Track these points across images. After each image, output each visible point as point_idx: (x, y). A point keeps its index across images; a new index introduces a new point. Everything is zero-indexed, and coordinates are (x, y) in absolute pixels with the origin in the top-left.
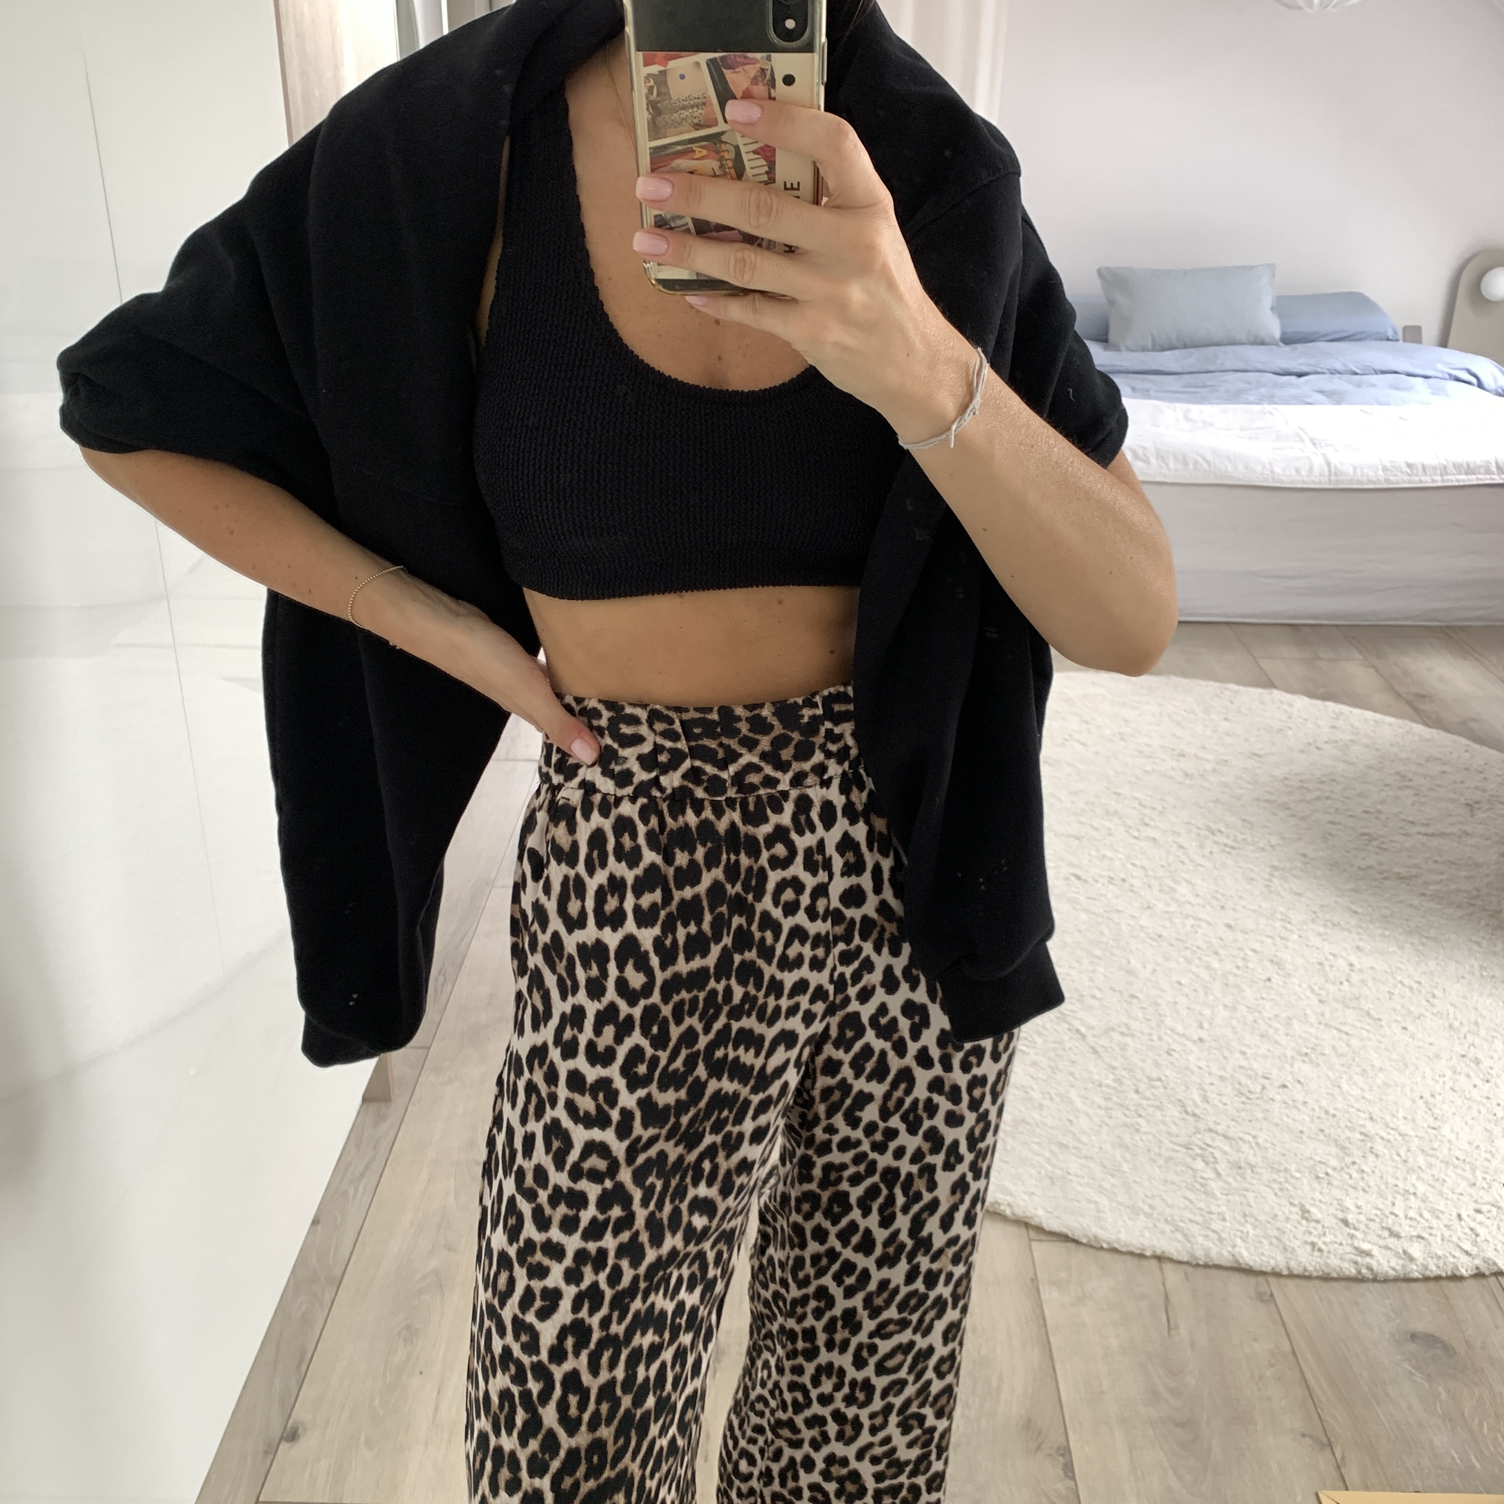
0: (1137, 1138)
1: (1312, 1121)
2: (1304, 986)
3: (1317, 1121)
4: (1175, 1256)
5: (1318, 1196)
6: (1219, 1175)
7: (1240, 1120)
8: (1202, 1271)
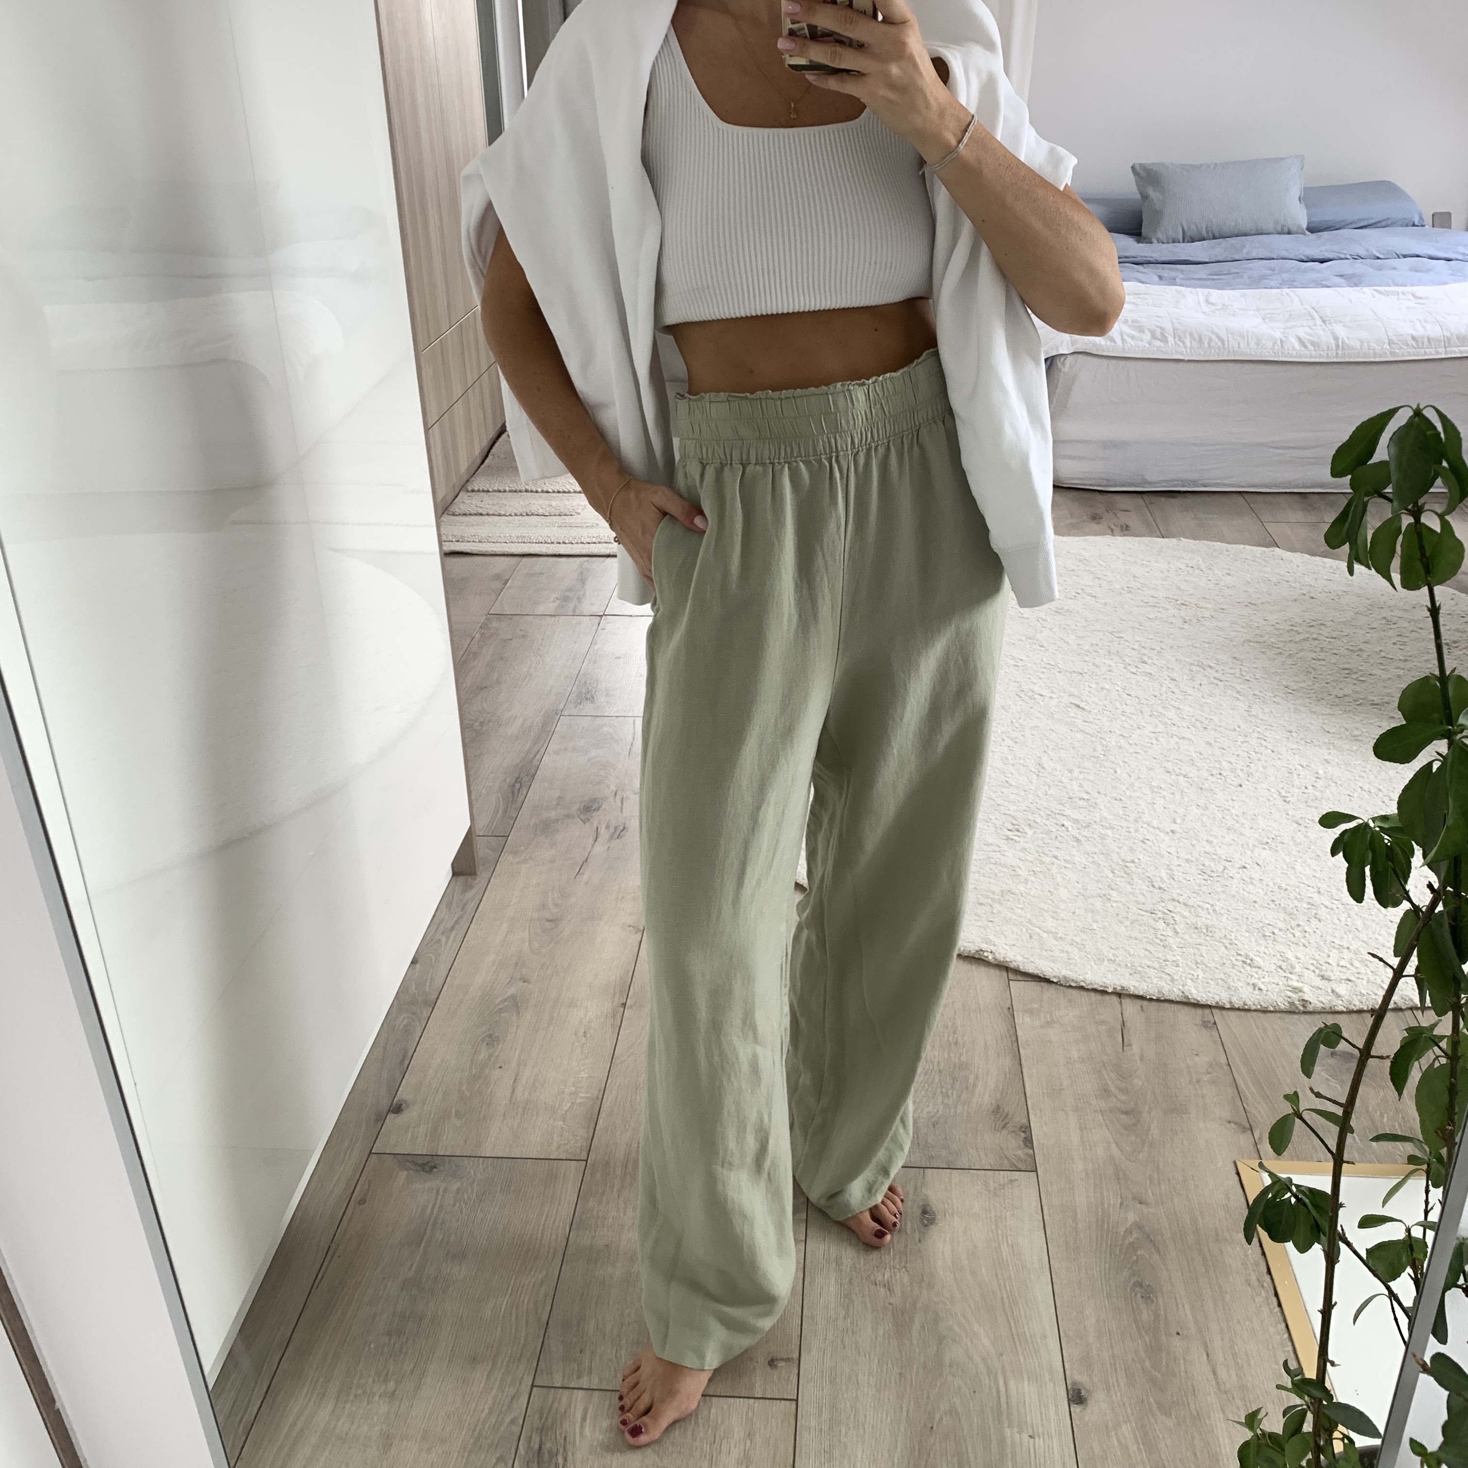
0: (1109, 905)
1: (1266, 894)
2: (1273, 790)
3: (1270, 894)
4: (1132, 991)
5: (1263, 949)
6: (1177, 933)
7: (1201, 893)
8: (1153, 1003)
